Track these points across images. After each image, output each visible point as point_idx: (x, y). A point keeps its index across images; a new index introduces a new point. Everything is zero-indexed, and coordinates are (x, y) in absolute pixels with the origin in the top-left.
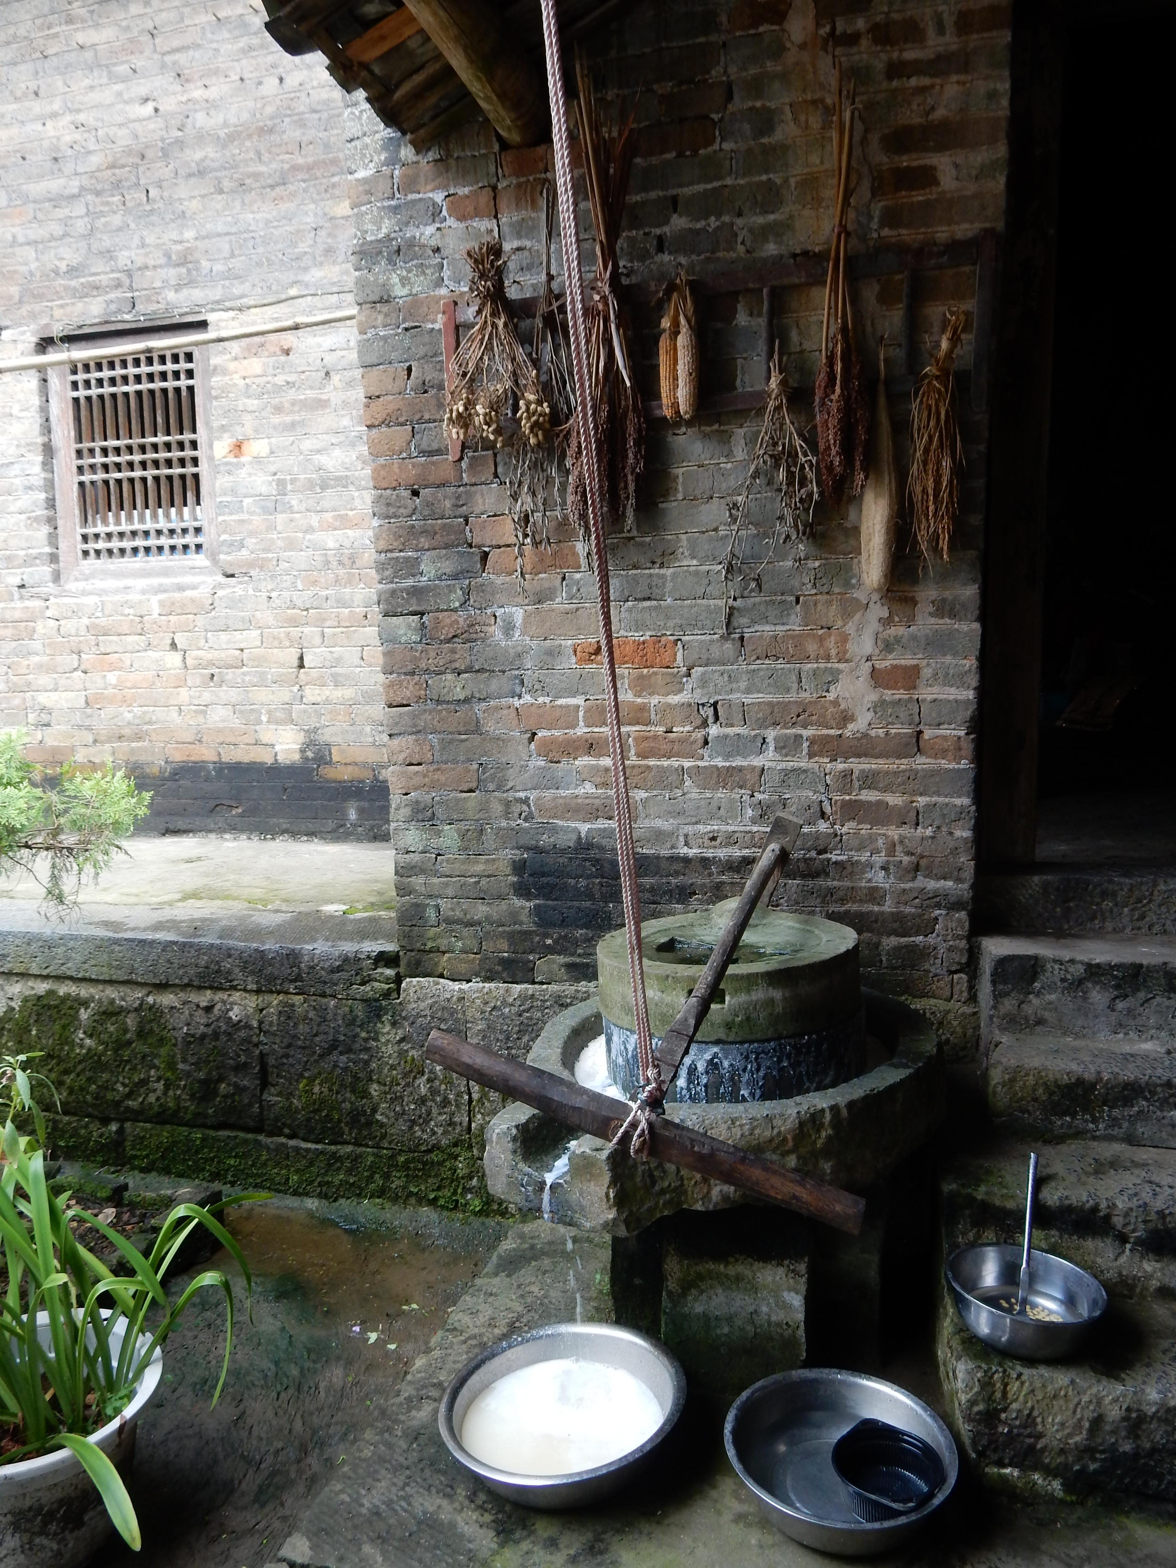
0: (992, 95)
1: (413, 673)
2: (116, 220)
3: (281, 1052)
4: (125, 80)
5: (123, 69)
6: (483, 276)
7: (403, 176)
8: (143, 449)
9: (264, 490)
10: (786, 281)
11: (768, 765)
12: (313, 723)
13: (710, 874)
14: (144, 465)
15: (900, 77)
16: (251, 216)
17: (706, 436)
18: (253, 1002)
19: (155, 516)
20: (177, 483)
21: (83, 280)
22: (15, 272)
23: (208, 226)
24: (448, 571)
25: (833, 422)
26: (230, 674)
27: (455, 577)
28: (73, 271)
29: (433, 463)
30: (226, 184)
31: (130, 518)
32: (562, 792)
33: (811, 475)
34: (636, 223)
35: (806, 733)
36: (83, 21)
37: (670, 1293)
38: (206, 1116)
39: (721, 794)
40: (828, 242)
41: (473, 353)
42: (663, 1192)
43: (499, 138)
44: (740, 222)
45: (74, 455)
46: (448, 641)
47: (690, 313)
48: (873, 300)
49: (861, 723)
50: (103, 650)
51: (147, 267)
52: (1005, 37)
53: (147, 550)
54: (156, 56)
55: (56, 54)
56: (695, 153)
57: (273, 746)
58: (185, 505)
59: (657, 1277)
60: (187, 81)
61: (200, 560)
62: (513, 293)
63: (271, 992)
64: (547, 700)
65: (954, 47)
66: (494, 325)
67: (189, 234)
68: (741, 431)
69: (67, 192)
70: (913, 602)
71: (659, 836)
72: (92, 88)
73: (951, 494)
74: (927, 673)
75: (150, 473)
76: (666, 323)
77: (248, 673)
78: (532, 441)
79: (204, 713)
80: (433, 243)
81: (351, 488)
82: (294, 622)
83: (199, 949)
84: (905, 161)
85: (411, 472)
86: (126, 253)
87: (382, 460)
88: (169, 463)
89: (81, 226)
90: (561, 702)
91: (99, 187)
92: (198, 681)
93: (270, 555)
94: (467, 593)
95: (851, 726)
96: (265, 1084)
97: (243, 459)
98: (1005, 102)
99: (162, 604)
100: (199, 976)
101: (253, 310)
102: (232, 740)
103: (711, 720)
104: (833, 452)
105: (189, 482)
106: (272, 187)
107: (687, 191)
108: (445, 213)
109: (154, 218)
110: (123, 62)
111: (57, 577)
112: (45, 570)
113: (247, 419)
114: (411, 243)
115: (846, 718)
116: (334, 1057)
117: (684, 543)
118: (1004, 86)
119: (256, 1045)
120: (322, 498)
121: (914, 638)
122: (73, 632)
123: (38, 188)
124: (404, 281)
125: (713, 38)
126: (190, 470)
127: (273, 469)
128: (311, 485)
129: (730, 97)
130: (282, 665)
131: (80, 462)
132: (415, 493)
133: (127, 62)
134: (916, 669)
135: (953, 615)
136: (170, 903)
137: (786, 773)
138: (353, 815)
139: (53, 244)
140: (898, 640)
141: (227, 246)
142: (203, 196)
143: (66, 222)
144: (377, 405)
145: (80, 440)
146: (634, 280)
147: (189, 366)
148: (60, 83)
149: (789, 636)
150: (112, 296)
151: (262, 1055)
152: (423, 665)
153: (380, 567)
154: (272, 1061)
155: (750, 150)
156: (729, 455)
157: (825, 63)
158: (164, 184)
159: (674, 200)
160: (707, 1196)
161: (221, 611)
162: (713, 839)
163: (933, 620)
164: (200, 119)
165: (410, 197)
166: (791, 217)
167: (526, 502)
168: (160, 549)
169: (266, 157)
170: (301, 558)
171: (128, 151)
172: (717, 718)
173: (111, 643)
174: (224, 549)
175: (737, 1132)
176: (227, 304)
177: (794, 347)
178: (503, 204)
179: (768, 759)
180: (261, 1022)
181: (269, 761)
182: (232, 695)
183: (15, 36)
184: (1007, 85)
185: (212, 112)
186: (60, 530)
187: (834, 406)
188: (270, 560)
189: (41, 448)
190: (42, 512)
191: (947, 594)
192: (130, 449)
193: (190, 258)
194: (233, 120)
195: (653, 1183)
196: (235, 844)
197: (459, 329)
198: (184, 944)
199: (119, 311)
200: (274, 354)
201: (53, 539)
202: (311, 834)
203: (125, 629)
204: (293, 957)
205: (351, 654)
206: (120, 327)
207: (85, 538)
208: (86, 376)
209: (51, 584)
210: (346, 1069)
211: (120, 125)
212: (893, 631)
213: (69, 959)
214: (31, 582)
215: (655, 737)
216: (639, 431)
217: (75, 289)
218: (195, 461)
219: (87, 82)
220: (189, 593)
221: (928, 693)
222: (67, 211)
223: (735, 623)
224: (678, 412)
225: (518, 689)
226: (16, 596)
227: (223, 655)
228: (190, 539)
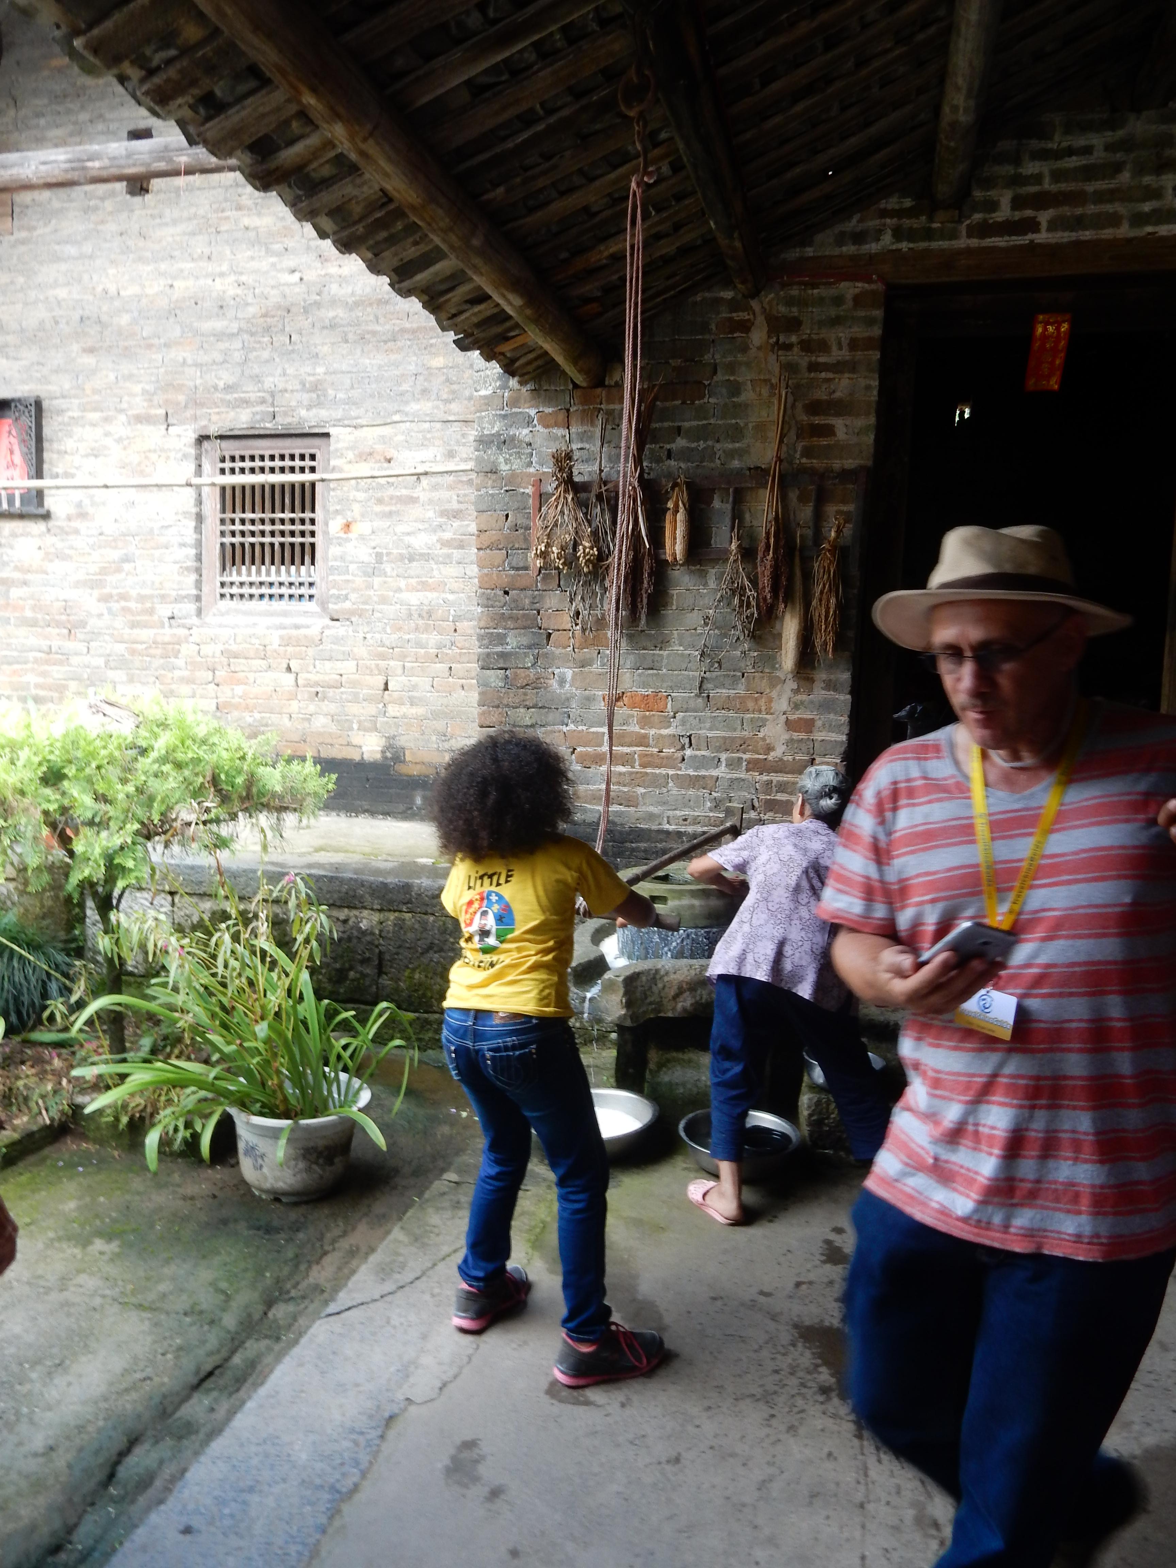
0: (868, 388)
1: (498, 707)
2: (266, 355)
3: (394, 951)
4: (278, 254)
5: (277, 247)
6: (561, 470)
7: (509, 397)
8: (273, 522)
9: (366, 559)
10: (743, 485)
11: (721, 775)
12: (392, 732)
13: (682, 842)
14: (273, 534)
15: (816, 371)
16: (368, 361)
17: (692, 572)
18: (376, 917)
19: (278, 572)
20: (298, 549)
21: (236, 395)
22: (183, 385)
23: (335, 365)
24: (525, 643)
25: (767, 573)
26: (331, 692)
27: (529, 647)
28: (228, 388)
29: (519, 575)
30: (351, 336)
31: (259, 572)
32: (591, 787)
33: (754, 603)
34: (655, 441)
35: (745, 756)
36: (249, 209)
37: (651, 1071)
38: (338, 993)
39: (691, 792)
40: (770, 464)
41: (551, 512)
42: (651, 1003)
43: (572, 381)
44: (718, 446)
45: (218, 522)
46: (522, 688)
47: (686, 500)
48: (795, 500)
49: (778, 752)
50: (233, 669)
51: (286, 391)
52: (876, 355)
53: (271, 596)
54: (303, 241)
55: (227, 231)
56: (693, 403)
57: (360, 747)
58: (303, 563)
59: (643, 1063)
60: (326, 260)
61: (312, 606)
62: (577, 479)
63: (390, 910)
64: (584, 728)
65: (847, 358)
66: (566, 498)
67: (320, 370)
68: (714, 571)
69: (229, 331)
70: (812, 680)
71: (651, 817)
72: (252, 258)
73: (835, 620)
74: (819, 723)
75: (277, 540)
76: (670, 505)
77: (345, 693)
78: (585, 570)
79: (309, 720)
80: (527, 440)
81: (431, 562)
82: (383, 657)
83: (342, 881)
84: (817, 420)
85: (505, 581)
86: (271, 379)
87: (486, 571)
88: (292, 534)
89: (237, 356)
90: (593, 730)
91: (254, 330)
92: (306, 696)
93: (367, 607)
94: (537, 658)
95: (772, 754)
96: (380, 972)
97: (350, 535)
98: (875, 392)
99: (281, 638)
100: (341, 899)
101: (365, 429)
102: (330, 741)
103: (687, 745)
104: (767, 590)
105: (308, 549)
106: (385, 342)
107: (686, 425)
108: (535, 422)
109: (294, 356)
110: (277, 243)
111: (199, 612)
112: (192, 607)
113: (356, 507)
114: (513, 438)
115: (769, 749)
116: (431, 954)
117: (676, 636)
118: (875, 383)
119: (377, 946)
120: (409, 568)
121: (812, 702)
122: (210, 654)
123: (208, 326)
124: (507, 461)
125: (707, 337)
126: (308, 540)
127: (373, 544)
128: (401, 558)
129: (715, 372)
130: (372, 688)
131: (223, 528)
132: (506, 593)
133: (282, 242)
134: (812, 721)
135: (835, 690)
136: (309, 853)
137: (732, 781)
138: (419, 801)
139: (215, 367)
140: (802, 702)
141: (349, 381)
142: (333, 344)
143: (226, 353)
144: (484, 536)
145: (223, 511)
146: (652, 476)
147: (313, 463)
148: (228, 252)
149: (737, 697)
150: (258, 409)
151: (380, 952)
152: (505, 702)
153: (481, 638)
154: (387, 957)
155: (726, 405)
156: (705, 584)
157: (772, 358)
158: (304, 332)
159: (679, 429)
160: (674, 1009)
161: (327, 646)
162: (685, 820)
163: (823, 692)
164: (334, 288)
165: (514, 410)
166: (749, 446)
167: (578, 604)
168: (281, 596)
169: (382, 320)
170: (390, 610)
171: (279, 307)
172: (691, 744)
173: (239, 664)
174: (333, 600)
175: (693, 972)
176: (346, 422)
177: (747, 523)
178: (573, 421)
179: (721, 771)
180: (381, 931)
181: (357, 758)
182: (332, 708)
183: (195, 215)
184: (877, 383)
185: (344, 285)
186: (204, 577)
187: (768, 564)
188: (367, 610)
189: (194, 517)
190: (192, 564)
191: (832, 677)
192: (263, 521)
193: (319, 387)
194: (359, 291)
195: (646, 998)
196: (328, 819)
197: (542, 498)
198: (332, 877)
199: (263, 420)
200: (380, 461)
201: (198, 584)
202: (386, 814)
203: (252, 654)
204: (406, 888)
205: (424, 682)
206: (262, 432)
207: (223, 584)
208: (232, 465)
209: (195, 618)
210: (438, 963)
211: (273, 287)
212: (799, 697)
213: (247, 885)
214: (180, 615)
215: (652, 755)
216: (651, 568)
217: (229, 401)
218: (313, 534)
219: (249, 253)
220: (302, 631)
221: (819, 736)
222: (227, 345)
223: (704, 687)
224: (675, 559)
225: (566, 720)
226: (167, 624)
227: (327, 678)
228: (303, 590)
